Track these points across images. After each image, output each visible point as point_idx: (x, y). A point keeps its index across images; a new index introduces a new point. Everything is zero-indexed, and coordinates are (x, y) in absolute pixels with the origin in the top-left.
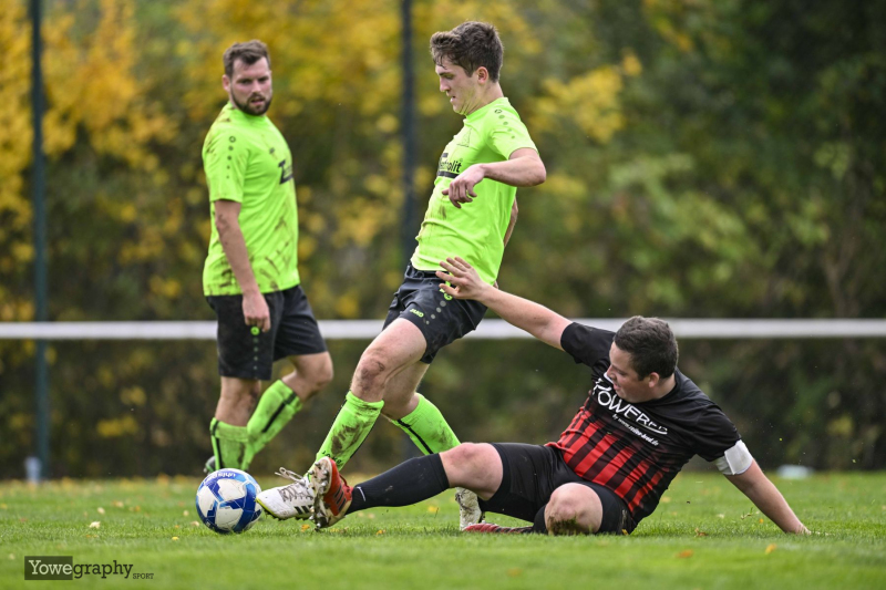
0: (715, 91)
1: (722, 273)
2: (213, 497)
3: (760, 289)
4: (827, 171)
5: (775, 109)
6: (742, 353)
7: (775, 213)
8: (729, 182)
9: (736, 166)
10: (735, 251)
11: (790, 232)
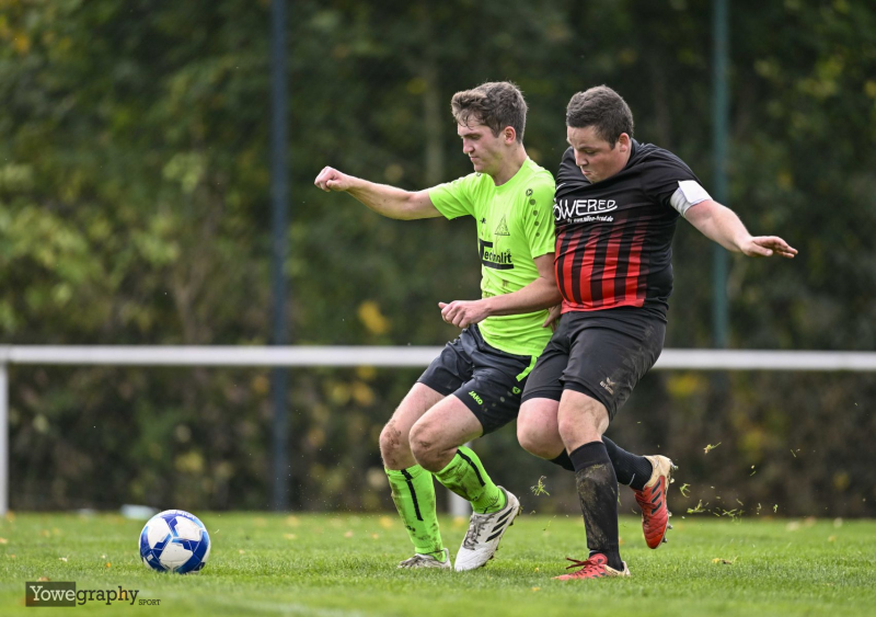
0: (57, 95)
1: (62, 293)
2: (166, 529)
3: (103, 311)
4: (176, 185)
5: (121, 116)
6: (83, 381)
7: (120, 229)
8: (69, 195)
9: (77, 179)
10: (77, 271)
11: (137, 251)
